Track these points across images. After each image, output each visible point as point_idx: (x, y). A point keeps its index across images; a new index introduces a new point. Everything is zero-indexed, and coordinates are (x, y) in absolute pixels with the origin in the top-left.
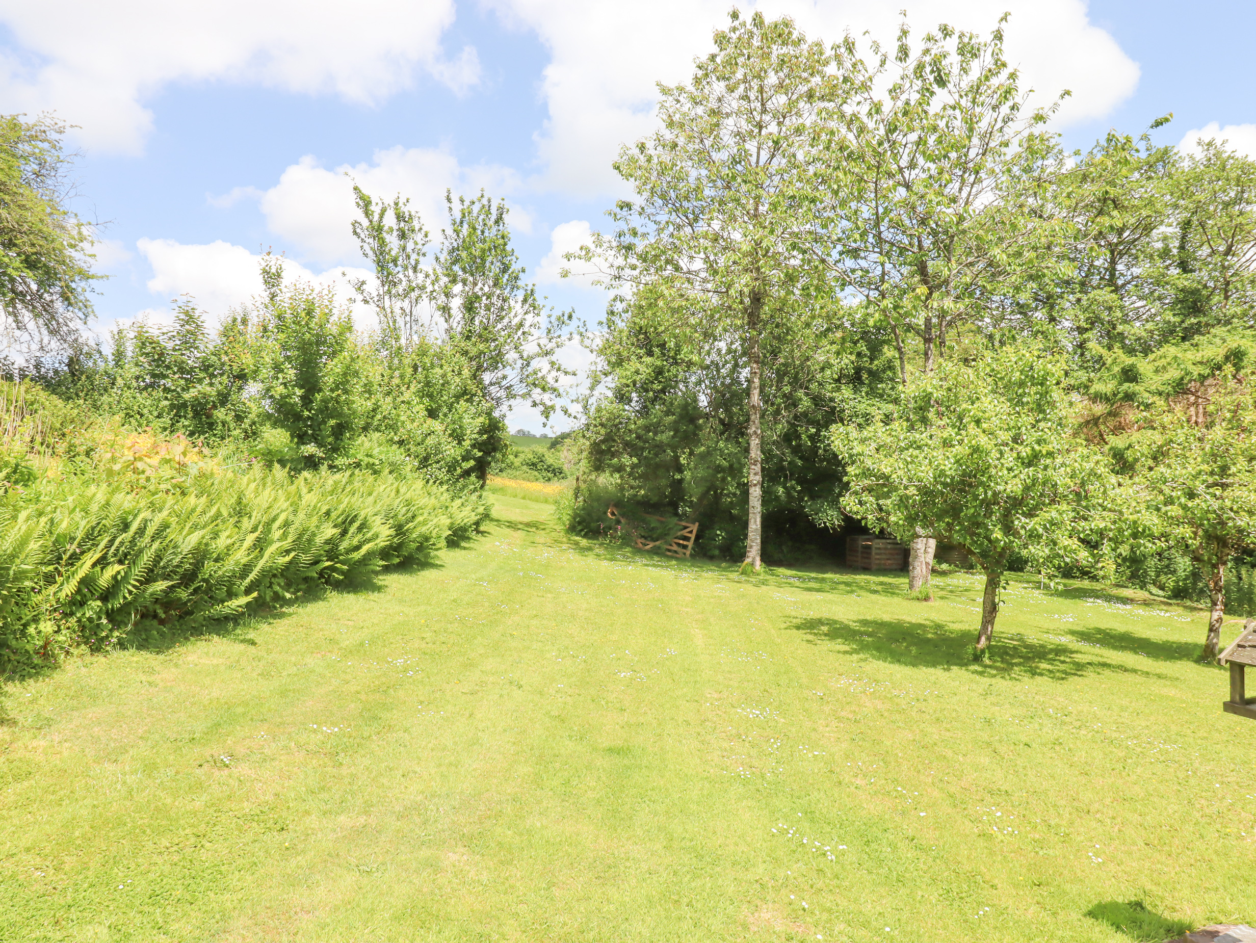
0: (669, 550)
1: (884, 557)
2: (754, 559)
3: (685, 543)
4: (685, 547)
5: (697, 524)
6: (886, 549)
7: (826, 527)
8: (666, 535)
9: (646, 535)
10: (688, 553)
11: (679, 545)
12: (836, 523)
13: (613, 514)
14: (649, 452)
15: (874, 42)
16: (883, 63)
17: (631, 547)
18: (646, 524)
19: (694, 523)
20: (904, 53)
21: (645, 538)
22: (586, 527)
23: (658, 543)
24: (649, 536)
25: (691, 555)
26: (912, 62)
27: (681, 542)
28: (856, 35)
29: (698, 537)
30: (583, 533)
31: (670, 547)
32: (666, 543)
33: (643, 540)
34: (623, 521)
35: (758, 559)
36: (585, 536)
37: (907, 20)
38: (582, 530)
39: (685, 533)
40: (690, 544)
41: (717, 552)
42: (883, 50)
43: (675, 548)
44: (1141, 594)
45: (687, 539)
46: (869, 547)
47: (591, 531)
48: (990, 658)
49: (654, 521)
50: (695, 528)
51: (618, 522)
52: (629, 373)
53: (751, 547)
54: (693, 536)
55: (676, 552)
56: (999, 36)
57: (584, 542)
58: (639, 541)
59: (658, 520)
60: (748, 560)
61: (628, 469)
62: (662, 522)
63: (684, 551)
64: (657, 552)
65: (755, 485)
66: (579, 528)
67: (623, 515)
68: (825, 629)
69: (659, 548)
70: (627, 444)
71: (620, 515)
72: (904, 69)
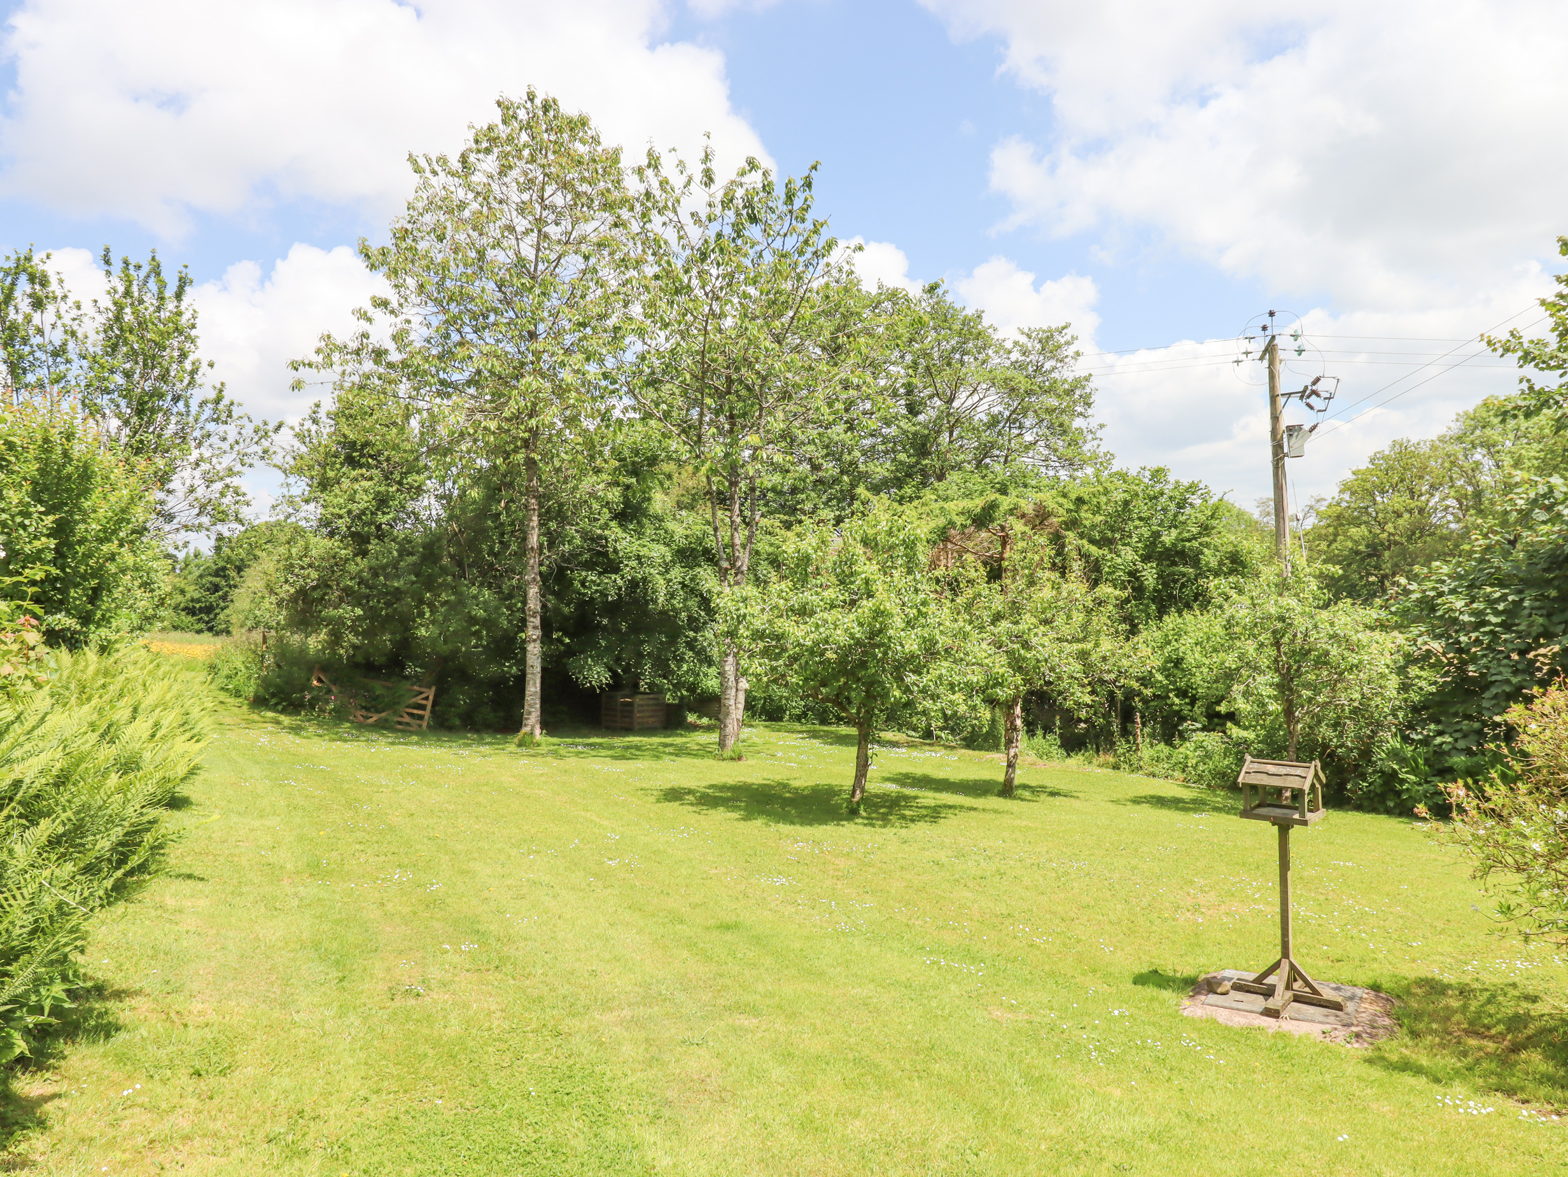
0: (400, 723)
1: (646, 714)
2: (533, 727)
3: (420, 712)
4: (421, 717)
5: (434, 689)
6: (648, 705)
7: (592, 687)
8: (395, 703)
9: (369, 705)
10: (425, 724)
11: (411, 715)
12: (604, 681)
13: (320, 680)
14: (378, 602)
15: (681, 162)
16: (689, 183)
17: (348, 721)
18: (368, 691)
19: (430, 688)
20: (709, 178)
21: (367, 709)
22: (283, 700)
23: (383, 715)
24: (372, 705)
25: (429, 726)
26: (718, 190)
27: (415, 711)
28: (660, 149)
29: (434, 705)
30: (280, 707)
31: (400, 719)
32: (395, 713)
33: (364, 712)
34: (334, 689)
35: (538, 726)
36: (282, 712)
37: (712, 143)
38: (277, 704)
39: (419, 700)
40: (427, 714)
41: (457, 722)
42: (689, 172)
43: (407, 719)
44: (899, 737)
45: (423, 708)
46: (631, 704)
47: (291, 704)
48: (865, 811)
49: (378, 687)
50: (431, 693)
51: (329, 691)
52: (342, 501)
53: (530, 713)
54: (429, 704)
55: (408, 724)
56: (808, 184)
57: (285, 720)
58: (359, 713)
59: (384, 687)
60: (525, 730)
61: (349, 623)
62: (388, 688)
63: (419, 722)
64: (382, 726)
65: (534, 641)
66: (273, 701)
67: (334, 682)
68: (691, 798)
69: (386, 720)
70: (347, 591)
71: (330, 681)
72: (710, 196)
